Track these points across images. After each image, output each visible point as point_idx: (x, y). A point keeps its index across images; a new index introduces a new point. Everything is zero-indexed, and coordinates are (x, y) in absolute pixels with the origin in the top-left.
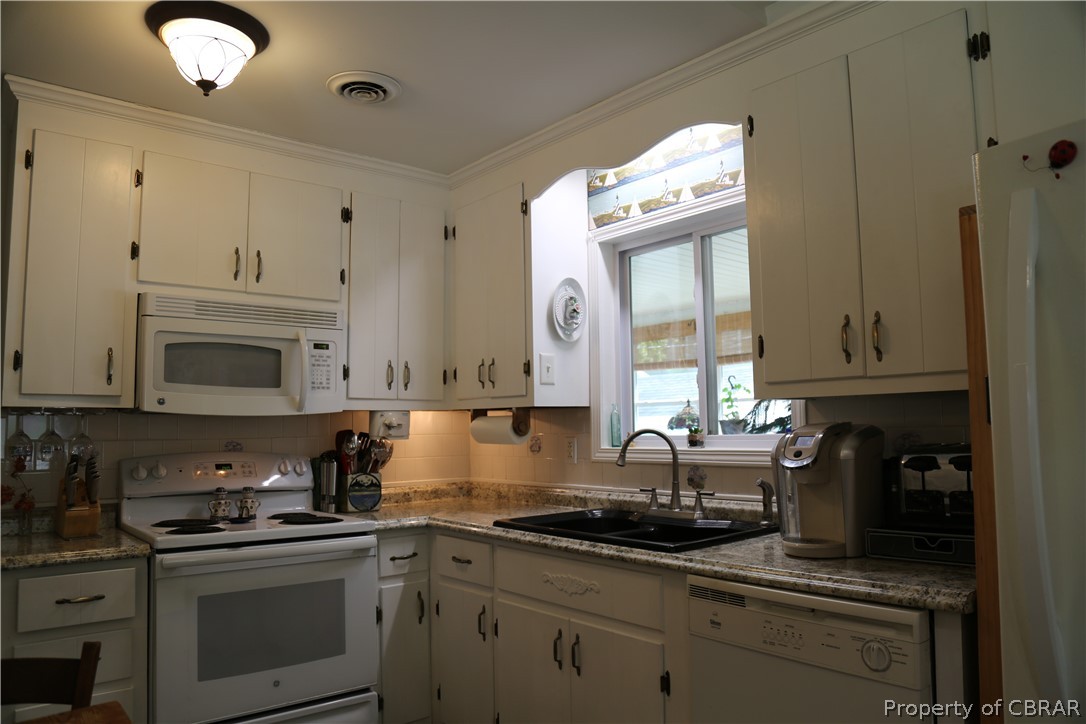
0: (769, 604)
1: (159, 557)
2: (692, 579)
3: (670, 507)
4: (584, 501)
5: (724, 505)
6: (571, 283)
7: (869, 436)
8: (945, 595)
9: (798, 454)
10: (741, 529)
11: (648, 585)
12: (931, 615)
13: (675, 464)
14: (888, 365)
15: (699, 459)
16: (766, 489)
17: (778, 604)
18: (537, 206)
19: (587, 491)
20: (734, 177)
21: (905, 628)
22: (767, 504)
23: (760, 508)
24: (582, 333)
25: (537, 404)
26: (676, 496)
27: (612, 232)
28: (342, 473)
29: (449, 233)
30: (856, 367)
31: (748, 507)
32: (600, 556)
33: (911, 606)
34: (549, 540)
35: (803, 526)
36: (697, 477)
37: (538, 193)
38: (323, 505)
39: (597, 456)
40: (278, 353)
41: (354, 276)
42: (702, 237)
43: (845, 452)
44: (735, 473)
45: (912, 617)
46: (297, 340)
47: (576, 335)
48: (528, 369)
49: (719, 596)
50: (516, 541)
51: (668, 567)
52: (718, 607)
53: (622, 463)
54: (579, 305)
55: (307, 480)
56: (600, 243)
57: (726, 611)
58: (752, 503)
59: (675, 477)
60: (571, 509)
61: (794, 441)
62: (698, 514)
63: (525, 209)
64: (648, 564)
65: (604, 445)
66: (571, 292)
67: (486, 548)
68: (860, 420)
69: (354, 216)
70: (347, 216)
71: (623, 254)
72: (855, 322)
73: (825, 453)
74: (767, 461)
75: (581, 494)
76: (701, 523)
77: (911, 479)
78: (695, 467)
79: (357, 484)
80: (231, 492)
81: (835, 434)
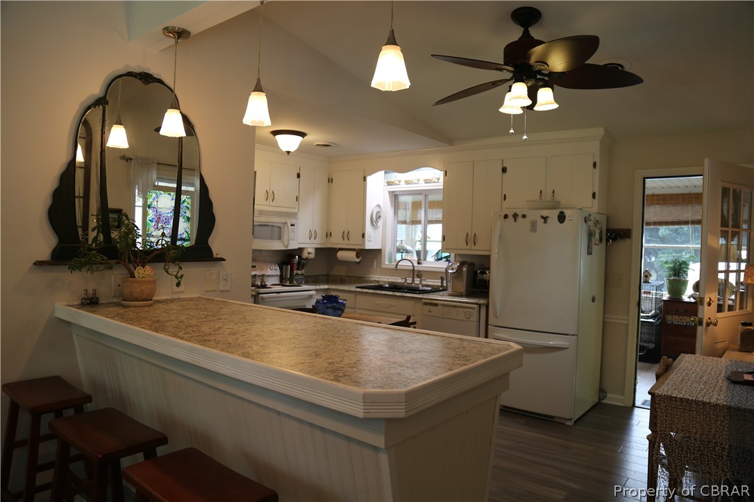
0: (444, 305)
1: (261, 295)
2: (424, 301)
3: (411, 284)
4: (378, 282)
5: (428, 283)
6: (379, 206)
7: (471, 265)
8: (482, 301)
9: (453, 269)
10: (435, 290)
11: (411, 303)
12: (480, 305)
13: (413, 270)
14: (477, 247)
15: (421, 269)
16: (442, 279)
17: (446, 305)
18: (369, 179)
19: (379, 278)
20: (438, 179)
21: (474, 308)
22: (442, 283)
23: (440, 284)
24: (380, 223)
25: (367, 248)
26: (413, 280)
27: (393, 188)
28: (292, 270)
29: (330, 181)
30: (468, 247)
31: (436, 284)
32: (396, 296)
33: (476, 304)
34: (378, 292)
35: (453, 288)
36: (419, 274)
37: (370, 175)
38: (284, 281)
39: (383, 266)
40: (280, 228)
41: (300, 198)
42: (425, 196)
43: (464, 269)
44: (432, 274)
45: (476, 306)
46: (286, 223)
47: (379, 224)
48: (363, 236)
49: (431, 304)
50: (366, 293)
51: (417, 298)
52: (431, 307)
53: (396, 270)
54: (381, 214)
55: (278, 273)
56: (389, 192)
57: (432, 308)
58: (437, 283)
59: (413, 274)
60: (373, 284)
61: (452, 265)
62: (420, 286)
63: (365, 179)
64: (411, 297)
65: (386, 262)
66: (378, 209)
67: (353, 295)
68: (469, 260)
69: (301, 176)
70: (298, 176)
71: (395, 195)
72: (469, 235)
73: (460, 268)
74: (444, 270)
75: (377, 279)
76: (421, 288)
77: (480, 277)
78: (419, 271)
79: (297, 274)
80: (259, 276)
81: (462, 264)
